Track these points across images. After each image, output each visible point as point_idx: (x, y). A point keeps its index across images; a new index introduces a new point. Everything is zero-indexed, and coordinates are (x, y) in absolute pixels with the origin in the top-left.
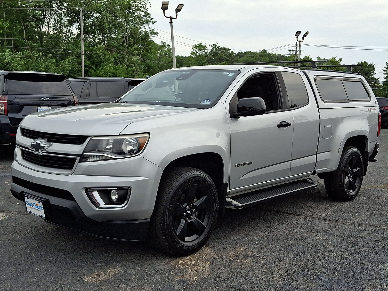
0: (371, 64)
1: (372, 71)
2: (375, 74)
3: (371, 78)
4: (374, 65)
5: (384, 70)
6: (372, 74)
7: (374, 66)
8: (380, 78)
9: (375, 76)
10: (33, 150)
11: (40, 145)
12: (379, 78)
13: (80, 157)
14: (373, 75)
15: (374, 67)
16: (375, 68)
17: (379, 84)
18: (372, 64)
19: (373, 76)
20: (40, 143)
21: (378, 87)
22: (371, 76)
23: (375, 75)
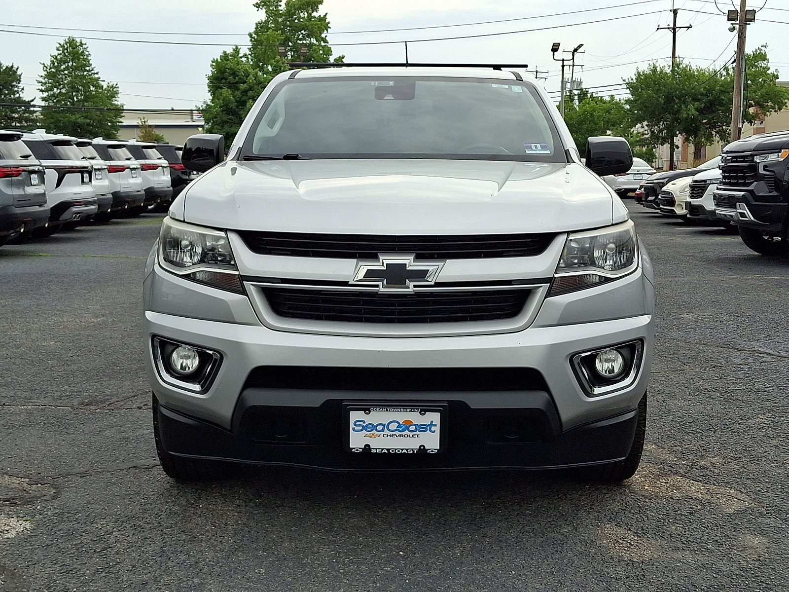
0: (11, 65)
1: (14, 83)
2: (23, 91)
3: (14, 99)
4: (17, 69)
5: (39, 82)
6: (16, 89)
7: (19, 70)
8: (35, 98)
9: (21, 96)
10: (377, 286)
11: (407, 269)
12: (33, 100)
13: (549, 284)
14: (18, 93)
15: (19, 72)
16: (20, 76)
17: (34, 115)
18: (12, 67)
19: (17, 95)
20: (406, 264)
21: (32, 120)
22: (14, 95)
23: (23, 93)
